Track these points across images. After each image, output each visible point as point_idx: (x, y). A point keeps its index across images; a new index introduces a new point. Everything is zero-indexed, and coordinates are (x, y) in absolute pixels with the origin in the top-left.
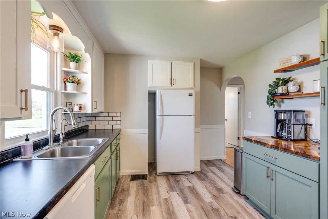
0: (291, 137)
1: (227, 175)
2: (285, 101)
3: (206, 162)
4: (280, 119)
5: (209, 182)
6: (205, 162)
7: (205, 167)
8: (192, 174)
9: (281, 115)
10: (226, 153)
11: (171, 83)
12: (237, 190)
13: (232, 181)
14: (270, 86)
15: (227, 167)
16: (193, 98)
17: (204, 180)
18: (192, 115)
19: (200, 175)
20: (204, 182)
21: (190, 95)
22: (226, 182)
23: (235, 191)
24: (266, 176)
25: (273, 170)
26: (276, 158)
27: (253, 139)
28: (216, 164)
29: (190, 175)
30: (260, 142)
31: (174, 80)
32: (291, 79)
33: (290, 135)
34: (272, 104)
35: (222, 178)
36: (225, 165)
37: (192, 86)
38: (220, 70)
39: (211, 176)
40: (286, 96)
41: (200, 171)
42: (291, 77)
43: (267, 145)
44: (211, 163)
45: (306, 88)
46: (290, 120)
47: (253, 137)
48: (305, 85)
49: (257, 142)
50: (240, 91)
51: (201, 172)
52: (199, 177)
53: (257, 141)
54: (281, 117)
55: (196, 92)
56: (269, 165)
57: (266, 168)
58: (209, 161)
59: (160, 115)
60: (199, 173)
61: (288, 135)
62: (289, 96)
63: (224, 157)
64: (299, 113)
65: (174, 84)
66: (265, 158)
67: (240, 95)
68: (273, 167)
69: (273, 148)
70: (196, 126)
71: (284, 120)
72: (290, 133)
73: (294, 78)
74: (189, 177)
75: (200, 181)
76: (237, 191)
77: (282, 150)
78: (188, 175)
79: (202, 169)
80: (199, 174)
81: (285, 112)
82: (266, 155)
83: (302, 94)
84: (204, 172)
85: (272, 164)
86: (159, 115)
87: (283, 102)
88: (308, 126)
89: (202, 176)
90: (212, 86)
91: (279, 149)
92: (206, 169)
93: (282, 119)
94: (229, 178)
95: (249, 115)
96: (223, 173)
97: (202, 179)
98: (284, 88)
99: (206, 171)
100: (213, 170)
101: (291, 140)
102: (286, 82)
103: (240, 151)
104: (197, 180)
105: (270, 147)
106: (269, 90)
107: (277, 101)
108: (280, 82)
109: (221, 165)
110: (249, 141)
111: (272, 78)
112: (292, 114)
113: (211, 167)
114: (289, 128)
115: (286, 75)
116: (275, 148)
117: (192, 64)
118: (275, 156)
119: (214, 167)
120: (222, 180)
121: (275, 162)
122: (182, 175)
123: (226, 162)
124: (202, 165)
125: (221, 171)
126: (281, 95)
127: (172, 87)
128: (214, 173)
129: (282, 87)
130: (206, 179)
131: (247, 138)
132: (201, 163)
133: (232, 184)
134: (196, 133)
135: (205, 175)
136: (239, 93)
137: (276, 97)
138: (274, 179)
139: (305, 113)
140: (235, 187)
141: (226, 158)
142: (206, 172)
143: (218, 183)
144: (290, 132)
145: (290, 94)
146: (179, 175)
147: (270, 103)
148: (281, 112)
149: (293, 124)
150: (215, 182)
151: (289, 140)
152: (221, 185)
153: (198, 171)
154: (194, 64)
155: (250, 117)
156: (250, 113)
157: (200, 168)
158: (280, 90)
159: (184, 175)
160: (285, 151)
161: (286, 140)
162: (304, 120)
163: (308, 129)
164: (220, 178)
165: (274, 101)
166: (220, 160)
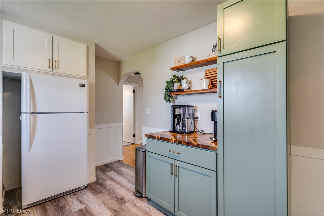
0: (185, 130)
1: (126, 178)
2: (178, 97)
3: (103, 168)
4: (176, 113)
5: (107, 194)
6: (101, 167)
7: (101, 174)
8: (84, 188)
9: (177, 110)
10: (124, 152)
11: (51, 66)
12: (139, 194)
13: (132, 184)
14: (167, 82)
15: (126, 168)
16: (85, 90)
17: (101, 192)
18: (84, 112)
19: (96, 187)
20: (101, 195)
21: (82, 85)
22: (127, 186)
23: (137, 195)
24: (170, 173)
25: (176, 166)
26: (179, 153)
27: (156, 136)
28: (113, 167)
29: (82, 190)
30: (164, 138)
31: (57, 62)
32: (183, 78)
33: (185, 128)
34: (169, 100)
35: (122, 183)
36: (123, 166)
37: (85, 75)
38: (118, 64)
39: (109, 184)
40: (181, 92)
41: (95, 181)
42: (183, 76)
43: (171, 141)
44: (108, 167)
45: (194, 86)
46: (184, 115)
47: (155, 133)
48: (193, 83)
49: (161, 139)
50: (135, 90)
51: (97, 183)
52: (95, 190)
53: (160, 137)
54: (177, 112)
55: (90, 84)
56: (172, 161)
57: (170, 165)
58: (106, 166)
59: (28, 112)
60: (94, 185)
61: (183, 129)
62: (183, 92)
63: (121, 158)
64: (191, 107)
65: (56, 68)
66: (169, 154)
67: (135, 93)
68: (177, 163)
69: (177, 143)
70: (91, 125)
71: (180, 115)
72: (185, 127)
73: (185, 77)
74: (80, 194)
75: (96, 196)
76: (139, 196)
77: (185, 145)
78: (79, 192)
79: (97, 178)
80: (94, 187)
81: (180, 107)
82: (170, 151)
83: (191, 91)
84: (100, 181)
85: (175, 159)
86: (26, 113)
87: (176, 98)
88: (196, 119)
89: (98, 188)
90: (109, 80)
91: (182, 143)
92: (103, 176)
93: (178, 113)
94: (130, 181)
95: (147, 112)
96: (123, 177)
97: (98, 191)
98: (179, 84)
99: (103, 179)
100: (111, 175)
101: (186, 134)
102: (180, 80)
103: (141, 150)
104: (91, 195)
105: (173, 142)
106: (167, 86)
107: (173, 97)
108: (175, 79)
109: (119, 168)
110: (152, 138)
111: (169, 75)
112: (186, 109)
113: (109, 173)
114: (184, 122)
115: (179, 74)
116: (178, 143)
117: (85, 46)
118: (178, 151)
119: (112, 172)
120: (123, 186)
121: (179, 157)
122: (69, 196)
123: (124, 162)
124: (97, 172)
125: (120, 175)
126: (177, 91)
127: (52, 72)
128: (113, 180)
129: (177, 84)
130: (104, 191)
131: (150, 135)
132: (96, 170)
133: (133, 188)
134: (90, 134)
135: (102, 185)
136: (134, 91)
137: (173, 93)
138: (177, 175)
139: (194, 108)
140: (136, 190)
141: (124, 158)
142: (103, 181)
143: (118, 191)
144: (185, 125)
145: (184, 90)
146: (65, 196)
147: (167, 99)
148: (177, 108)
149: (187, 118)
150: (115, 190)
151: (184, 133)
152: (122, 192)
153: (92, 183)
154: (88, 47)
155: (148, 113)
156: (148, 110)
157: (95, 178)
158: (176, 87)
159: (72, 195)
160: (188, 145)
161: (182, 133)
162: (193, 114)
163: (195, 121)
164: (119, 183)
165: (170, 97)
166: (118, 161)
